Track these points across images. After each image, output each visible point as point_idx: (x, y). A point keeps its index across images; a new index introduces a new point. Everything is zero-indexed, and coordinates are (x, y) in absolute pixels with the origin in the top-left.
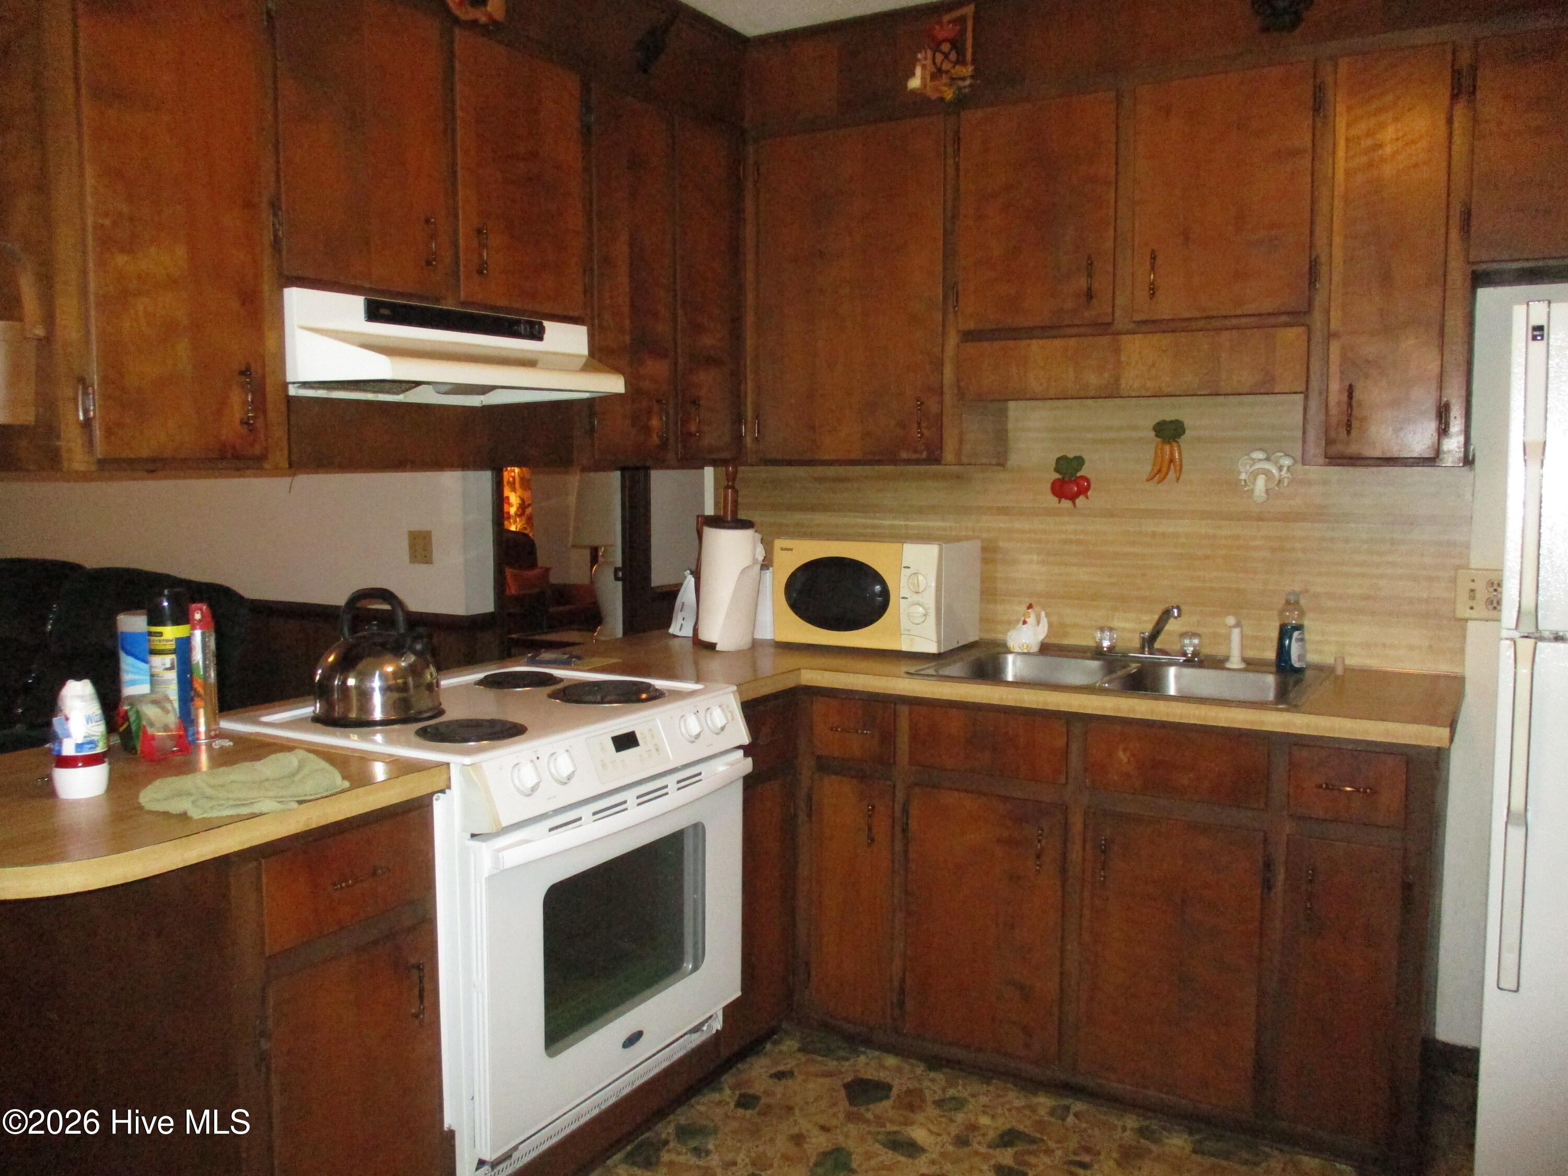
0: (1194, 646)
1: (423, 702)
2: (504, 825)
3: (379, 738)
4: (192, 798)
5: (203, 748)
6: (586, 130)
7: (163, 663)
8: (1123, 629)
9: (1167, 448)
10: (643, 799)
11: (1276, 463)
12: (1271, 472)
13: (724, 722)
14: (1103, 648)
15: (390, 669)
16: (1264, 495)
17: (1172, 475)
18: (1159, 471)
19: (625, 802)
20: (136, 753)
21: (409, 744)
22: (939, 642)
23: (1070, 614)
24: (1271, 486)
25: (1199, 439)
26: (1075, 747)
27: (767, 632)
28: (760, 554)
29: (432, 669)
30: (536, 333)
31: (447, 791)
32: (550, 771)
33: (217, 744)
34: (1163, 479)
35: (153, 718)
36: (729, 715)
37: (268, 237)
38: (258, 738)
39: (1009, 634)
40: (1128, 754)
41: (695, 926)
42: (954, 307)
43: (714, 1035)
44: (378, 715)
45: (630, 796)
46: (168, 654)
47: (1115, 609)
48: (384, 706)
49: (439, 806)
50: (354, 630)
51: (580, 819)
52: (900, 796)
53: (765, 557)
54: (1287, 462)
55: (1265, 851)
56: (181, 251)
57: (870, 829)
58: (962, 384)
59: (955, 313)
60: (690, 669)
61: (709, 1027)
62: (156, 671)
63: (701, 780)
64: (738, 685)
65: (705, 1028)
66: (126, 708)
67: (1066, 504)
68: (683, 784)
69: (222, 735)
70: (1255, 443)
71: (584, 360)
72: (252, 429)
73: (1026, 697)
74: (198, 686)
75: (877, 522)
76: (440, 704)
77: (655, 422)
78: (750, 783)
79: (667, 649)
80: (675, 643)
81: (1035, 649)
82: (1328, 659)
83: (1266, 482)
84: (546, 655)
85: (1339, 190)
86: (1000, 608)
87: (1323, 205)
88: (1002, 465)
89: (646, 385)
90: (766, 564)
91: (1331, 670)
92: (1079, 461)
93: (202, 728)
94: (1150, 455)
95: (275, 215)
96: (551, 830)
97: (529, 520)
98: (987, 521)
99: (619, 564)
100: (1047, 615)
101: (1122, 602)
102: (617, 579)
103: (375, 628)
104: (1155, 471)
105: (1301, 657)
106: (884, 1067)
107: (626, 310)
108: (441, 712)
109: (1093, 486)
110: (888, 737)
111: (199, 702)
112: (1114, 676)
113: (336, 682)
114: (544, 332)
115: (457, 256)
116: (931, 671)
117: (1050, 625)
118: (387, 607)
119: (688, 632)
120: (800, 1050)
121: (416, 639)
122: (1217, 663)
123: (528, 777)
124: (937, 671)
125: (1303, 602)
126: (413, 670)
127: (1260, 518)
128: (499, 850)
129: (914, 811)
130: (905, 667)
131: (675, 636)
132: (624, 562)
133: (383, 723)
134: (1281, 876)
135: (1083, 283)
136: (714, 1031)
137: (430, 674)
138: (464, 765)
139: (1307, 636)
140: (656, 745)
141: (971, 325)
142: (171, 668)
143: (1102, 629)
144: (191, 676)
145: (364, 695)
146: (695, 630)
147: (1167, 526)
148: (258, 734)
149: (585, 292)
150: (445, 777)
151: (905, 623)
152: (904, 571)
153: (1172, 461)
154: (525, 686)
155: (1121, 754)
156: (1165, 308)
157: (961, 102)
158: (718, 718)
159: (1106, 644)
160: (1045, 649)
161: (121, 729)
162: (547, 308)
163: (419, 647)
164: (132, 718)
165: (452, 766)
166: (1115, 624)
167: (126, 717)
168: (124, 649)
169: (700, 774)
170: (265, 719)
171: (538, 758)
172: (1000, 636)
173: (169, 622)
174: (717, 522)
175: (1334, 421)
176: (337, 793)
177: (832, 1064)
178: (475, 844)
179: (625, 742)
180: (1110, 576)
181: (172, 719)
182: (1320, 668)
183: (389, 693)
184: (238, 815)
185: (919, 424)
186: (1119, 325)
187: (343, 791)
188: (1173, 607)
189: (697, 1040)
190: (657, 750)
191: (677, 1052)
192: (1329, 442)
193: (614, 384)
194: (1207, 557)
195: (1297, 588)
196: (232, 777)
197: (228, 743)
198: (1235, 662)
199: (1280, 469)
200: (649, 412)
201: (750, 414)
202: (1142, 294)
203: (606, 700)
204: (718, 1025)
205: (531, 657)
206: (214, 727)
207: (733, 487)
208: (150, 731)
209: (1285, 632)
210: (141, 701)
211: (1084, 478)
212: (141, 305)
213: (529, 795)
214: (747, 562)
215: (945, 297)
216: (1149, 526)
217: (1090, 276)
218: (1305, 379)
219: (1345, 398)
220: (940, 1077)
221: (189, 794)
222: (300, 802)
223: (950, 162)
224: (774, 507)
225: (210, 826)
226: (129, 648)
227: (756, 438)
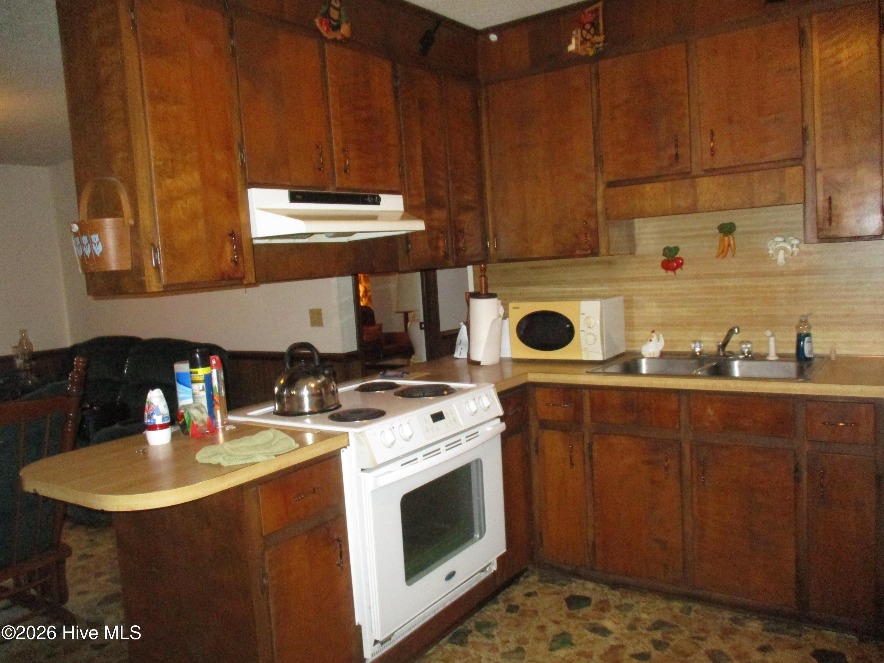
0: (748, 348)
1: (330, 401)
2: (378, 463)
3: (308, 421)
4: (222, 456)
5: (220, 430)
6: (396, 91)
7: (199, 388)
8: (707, 341)
9: (726, 239)
10: (449, 447)
11: (789, 243)
12: (786, 248)
13: (489, 404)
14: (696, 352)
15: (313, 385)
16: (784, 262)
17: (730, 254)
18: (723, 252)
19: (439, 449)
20: (189, 434)
21: (324, 423)
22: (603, 354)
23: (676, 335)
24: (787, 256)
25: (744, 233)
26: (683, 407)
27: (507, 353)
28: (502, 311)
29: (334, 383)
30: (376, 201)
31: (348, 447)
32: (400, 434)
33: (228, 428)
34: (725, 256)
35: (196, 416)
36: (491, 400)
37: (239, 162)
38: (249, 424)
39: (642, 347)
40: (713, 411)
41: (480, 515)
42: (601, 169)
43: (493, 573)
44: (307, 409)
45: (442, 446)
46: (201, 382)
47: (701, 330)
48: (310, 403)
49: (345, 455)
50: (291, 365)
51: (416, 459)
52: (587, 440)
53: (504, 313)
54: (796, 242)
55: (795, 460)
56: (197, 175)
57: (571, 459)
58: (608, 212)
59: (602, 172)
60: (467, 376)
61: (490, 569)
62: (195, 391)
63: (478, 436)
64: (495, 384)
65: (487, 569)
66: (182, 411)
67: (670, 273)
68: (469, 438)
69: (229, 423)
70: (776, 232)
71: (401, 214)
72: (236, 263)
73: (654, 382)
74: (216, 399)
75: (564, 289)
76: (339, 402)
77: (441, 244)
78: (505, 437)
79: (453, 366)
80: (457, 363)
81: (657, 355)
82: (826, 352)
83: (784, 254)
84: (390, 373)
85: (817, 88)
86: (636, 333)
87: (808, 97)
88: (632, 253)
89: (436, 224)
90: (505, 316)
91: (829, 358)
92: (677, 249)
93: (219, 420)
94: (717, 243)
95: (242, 152)
96: (402, 465)
97: (370, 299)
98: (627, 286)
99: (422, 320)
100: (663, 336)
101: (706, 326)
102: (421, 328)
103: (303, 363)
104: (720, 252)
105: (811, 352)
106: (587, 589)
107: (422, 184)
108: (339, 406)
109: (685, 262)
110: (578, 407)
111: (217, 407)
112: (703, 368)
113: (285, 393)
114: (380, 200)
115: (333, 164)
116: (600, 370)
117: (666, 341)
118: (309, 352)
119: (464, 356)
120: (539, 581)
121: (324, 368)
122: (762, 357)
123: (389, 438)
124: (603, 370)
125: (810, 320)
126: (324, 385)
127: (782, 274)
128: (376, 477)
129: (595, 447)
130: (585, 369)
131: (457, 359)
132: (425, 318)
133: (310, 413)
134: (805, 475)
135: (673, 151)
136: (492, 571)
137: (333, 386)
138: (356, 433)
139: (813, 339)
140: (454, 418)
141: (611, 178)
142: (203, 390)
143: (695, 342)
144: (213, 393)
145: (300, 399)
146: (469, 355)
147: (727, 283)
148: (248, 422)
149: (400, 176)
150: (346, 440)
151: (584, 345)
152: (582, 316)
153: (729, 245)
154: (381, 390)
155: (709, 410)
156: (721, 162)
157: (599, 56)
158: (486, 402)
159: (698, 350)
160: (663, 354)
161: (180, 423)
162: (381, 187)
163: (326, 372)
164: (186, 416)
165: (349, 433)
166: (703, 338)
167: (182, 416)
168: (178, 381)
169: (477, 432)
170: (250, 414)
171: (393, 428)
172: (637, 349)
173: (200, 366)
174: (476, 295)
175: (821, 218)
176: (293, 450)
177: (557, 588)
178: (364, 474)
179: (438, 417)
180: (698, 312)
181: (206, 417)
182: (822, 357)
183: (312, 397)
184: (246, 464)
185: (586, 235)
186: (695, 172)
187: (296, 449)
188: (735, 328)
189: (484, 576)
190: (455, 420)
191: (474, 583)
192: (819, 230)
193: (419, 226)
194: (753, 298)
195: (806, 313)
196: (241, 444)
197: (233, 427)
198: (772, 357)
199: (792, 246)
200: (438, 238)
201: (491, 235)
202: (707, 155)
203: (426, 394)
204: (494, 568)
205: (382, 374)
206: (226, 419)
207: (484, 276)
208: (196, 423)
209: (800, 338)
210: (190, 408)
211: (680, 258)
212: (180, 204)
213: (390, 447)
214: (495, 316)
215: (596, 165)
216: (718, 283)
217: (676, 146)
218: (803, 195)
219: (827, 204)
220: (618, 593)
221: (221, 454)
222: (276, 456)
223: (594, 90)
224: (508, 285)
225: (233, 469)
226: (180, 381)
227: (495, 249)
